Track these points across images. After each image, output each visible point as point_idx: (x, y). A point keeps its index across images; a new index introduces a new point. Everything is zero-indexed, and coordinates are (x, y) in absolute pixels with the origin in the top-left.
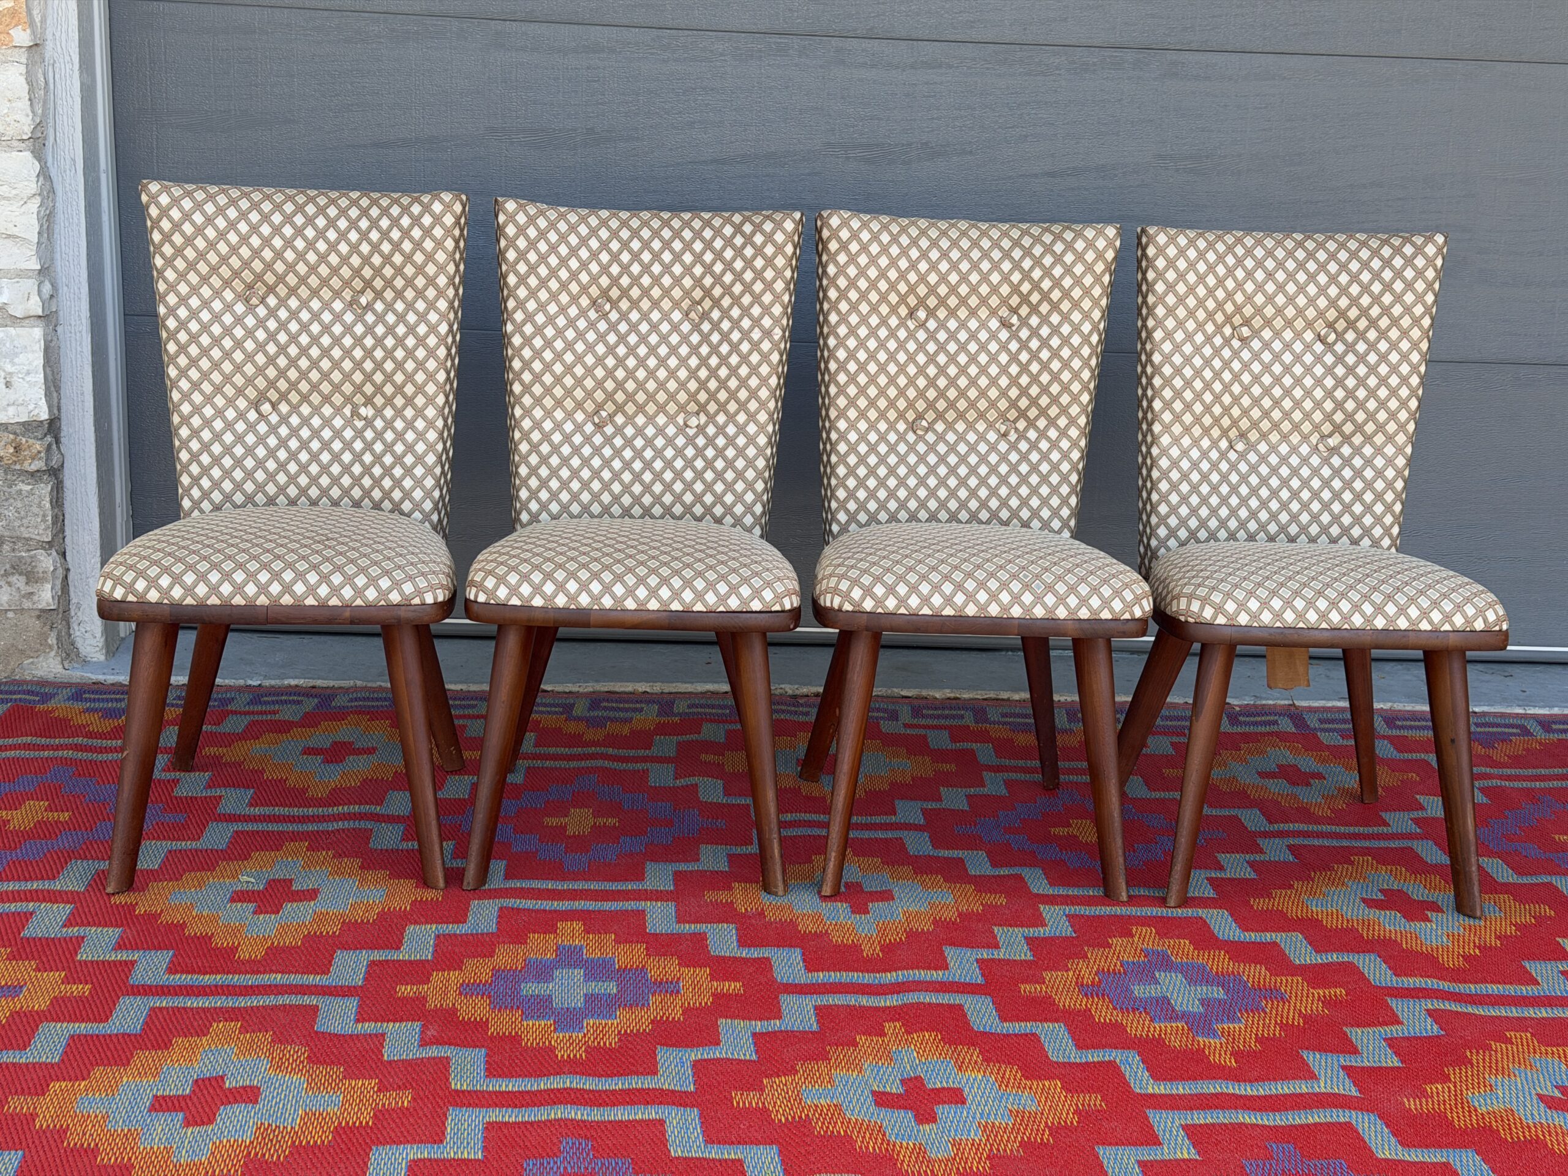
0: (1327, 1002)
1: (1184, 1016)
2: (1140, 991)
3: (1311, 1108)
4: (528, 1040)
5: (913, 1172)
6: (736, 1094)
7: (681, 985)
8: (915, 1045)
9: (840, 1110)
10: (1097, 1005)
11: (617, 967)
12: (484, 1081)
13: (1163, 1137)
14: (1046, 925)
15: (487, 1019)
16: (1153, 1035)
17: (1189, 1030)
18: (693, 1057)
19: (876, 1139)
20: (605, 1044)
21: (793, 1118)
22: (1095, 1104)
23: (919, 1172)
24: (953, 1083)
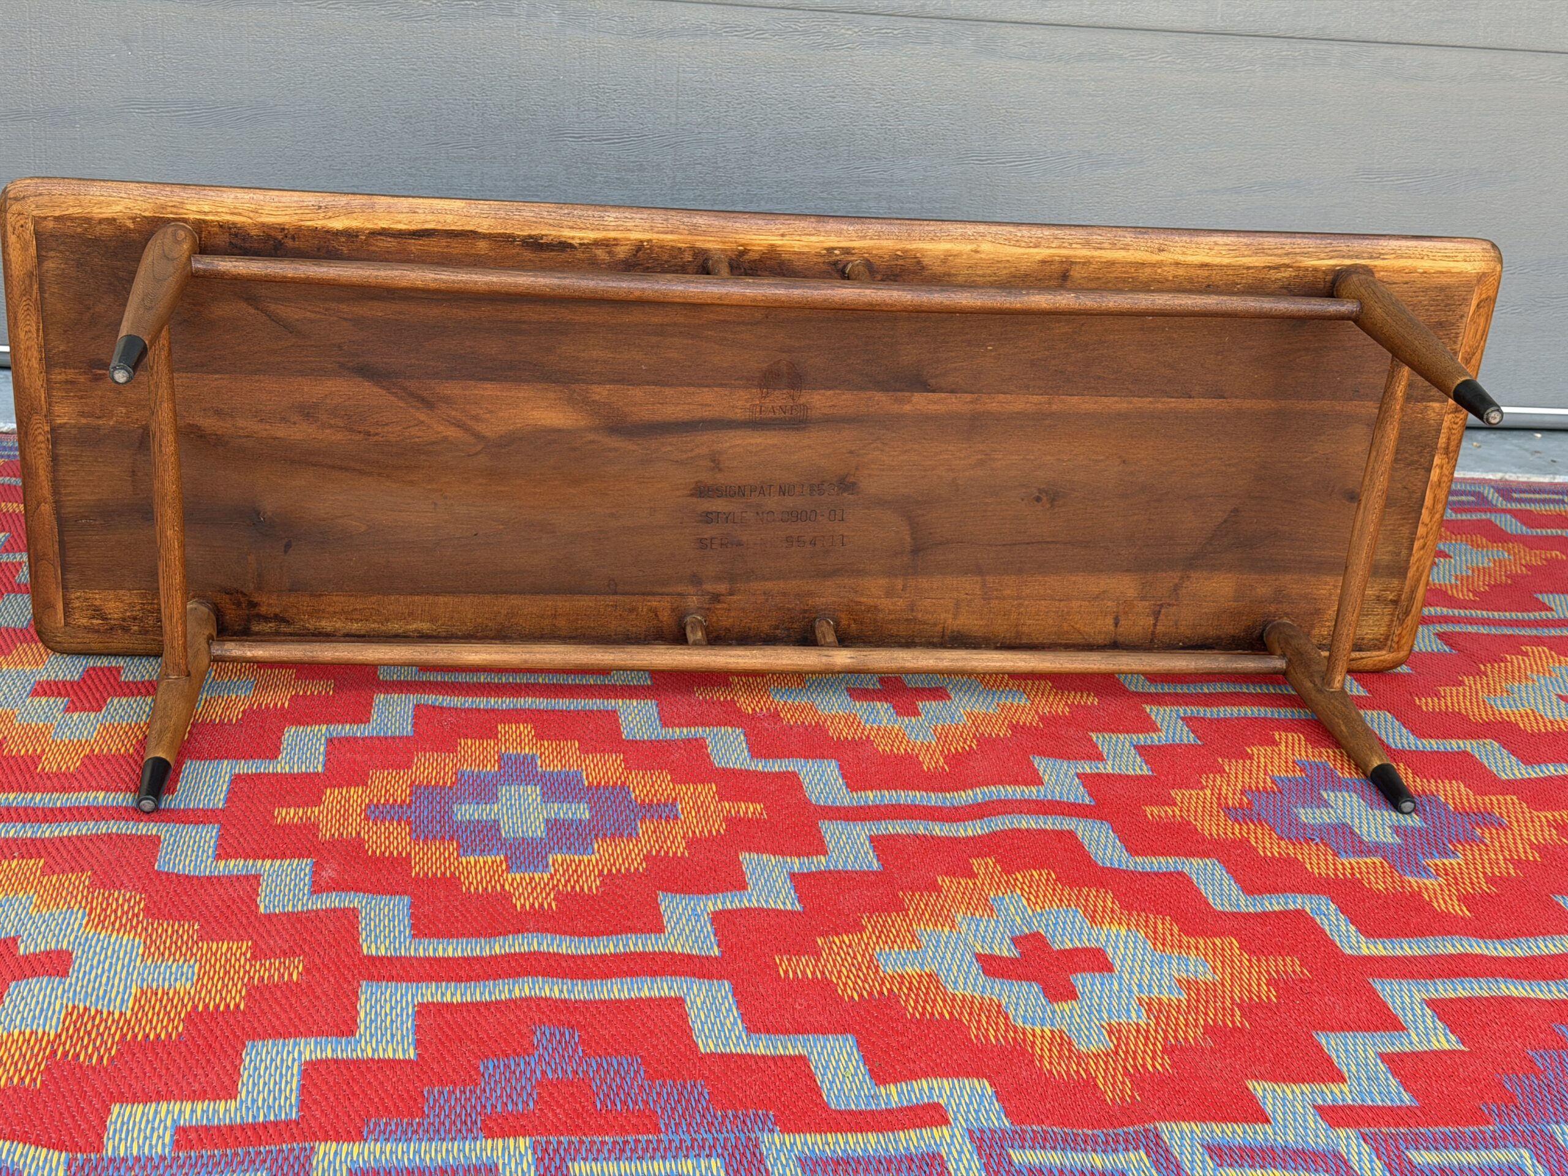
0: (1562, 829)
1: (1376, 849)
4: (471, 883)
5: (1059, 1073)
6: (781, 960)
7: (680, 807)
8: (1022, 889)
9: (938, 981)
10: (1255, 833)
11: (586, 783)
12: (410, 943)
13: (1406, 1017)
14: (1160, 730)
15: (409, 854)
16: (1344, 874)
17: (1390, 867)
18: (711, 907)
19: (997, 1024)
20: (582, 888)
21: (870, 994)
22: (1294, 971)
23: (1068, 1073)
24: (1089, 940)
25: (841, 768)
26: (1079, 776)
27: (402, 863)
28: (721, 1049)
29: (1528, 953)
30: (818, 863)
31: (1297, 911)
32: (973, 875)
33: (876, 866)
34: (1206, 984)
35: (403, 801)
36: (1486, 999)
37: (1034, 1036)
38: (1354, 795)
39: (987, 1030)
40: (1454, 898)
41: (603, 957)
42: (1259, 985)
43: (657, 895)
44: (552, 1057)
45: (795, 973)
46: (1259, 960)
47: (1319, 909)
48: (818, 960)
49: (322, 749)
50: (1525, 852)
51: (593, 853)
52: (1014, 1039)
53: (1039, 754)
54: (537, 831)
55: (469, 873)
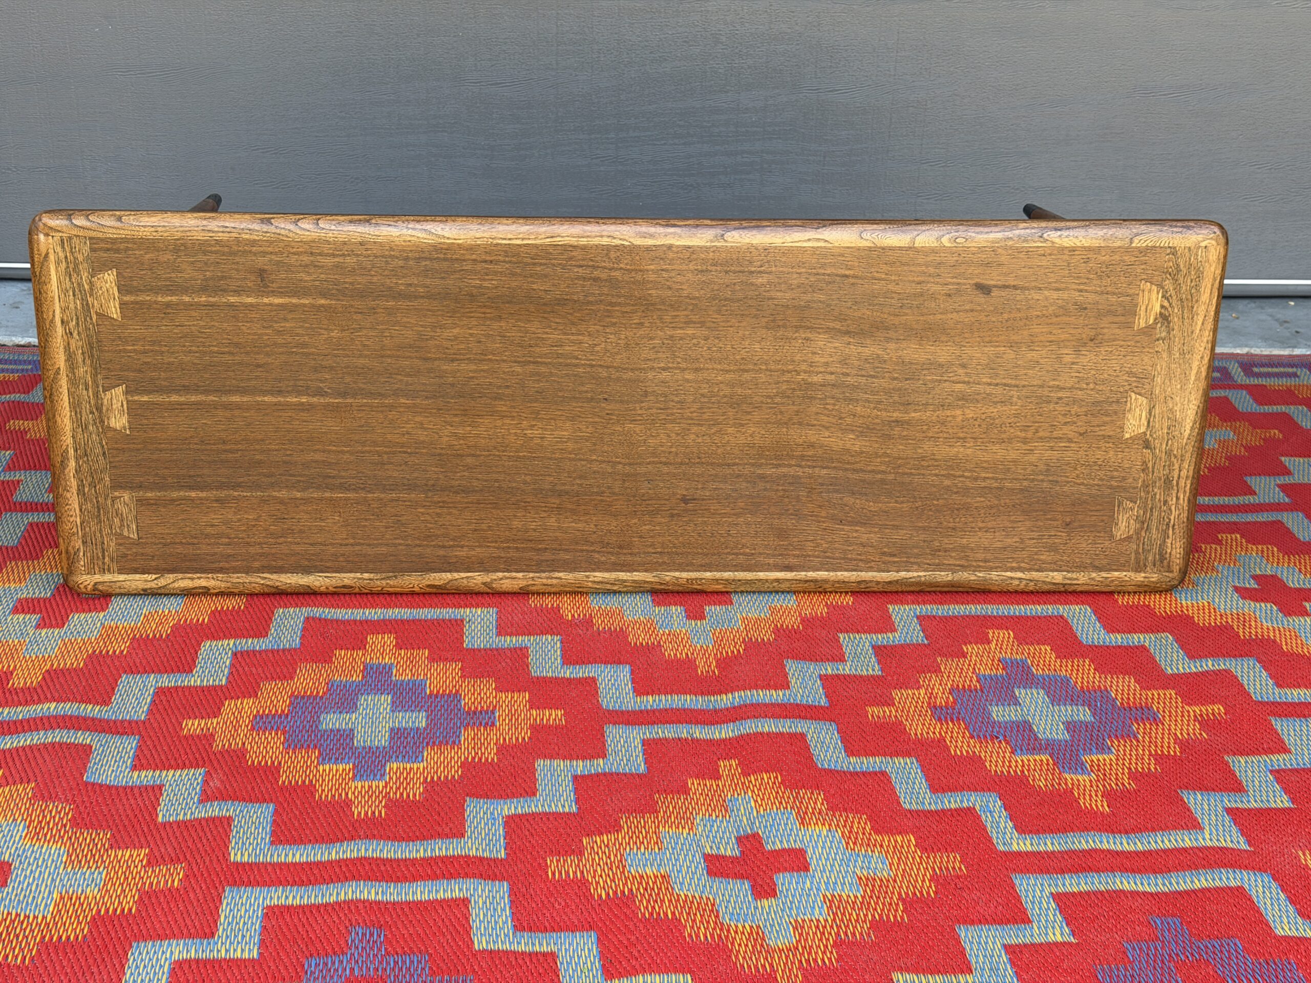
0: (1205, 723)
1: (1049, 746)
2: (1000, 713)
3: (1197, 868)
4: (323, 791)
5: (749, 967)
6: (552, 861)
7: (497, 714)
8: (753, 791)
9: (668, 883)
10: (952, 732)
11: (428, 692)
12: (268, 849)
13: (1033, 911)
14: (895, 630)
15: (280, 763)
16: (1015, 772)
17: (1054, 764)
18: (506, 812)
19: (708, 922)
20: (408, 795)
21: (615, 893)
22: (954, 868)
23: (756, 967)
24: (795, 841)
25: (632, 672)
26: (821, 677)
27: (273, 771)
28: (491, 946)
29: (1147, 847)
30: (599, 766)
31: (969, 809)
32: (718, 777)
33: (642, 769)
34: (881, 880)
35: (283, 711)
36: (1102, 893)
37: (736, 932)
38: (1042, 692)
39: (699, 928)
40: (1100, 794)
41: (414, 861)
42: (924, 881)
43: (465, 801)
44: (360, 955)
45: (560, 873)
46: (928, 857)
47: (987, 806)
48: (580, 860)
49: (228, 663)
50: (1169, 747)
51: (423, 761)
52: (720, 936)
53: (793, 658)
54: (382, 740)
55: (323, 780)
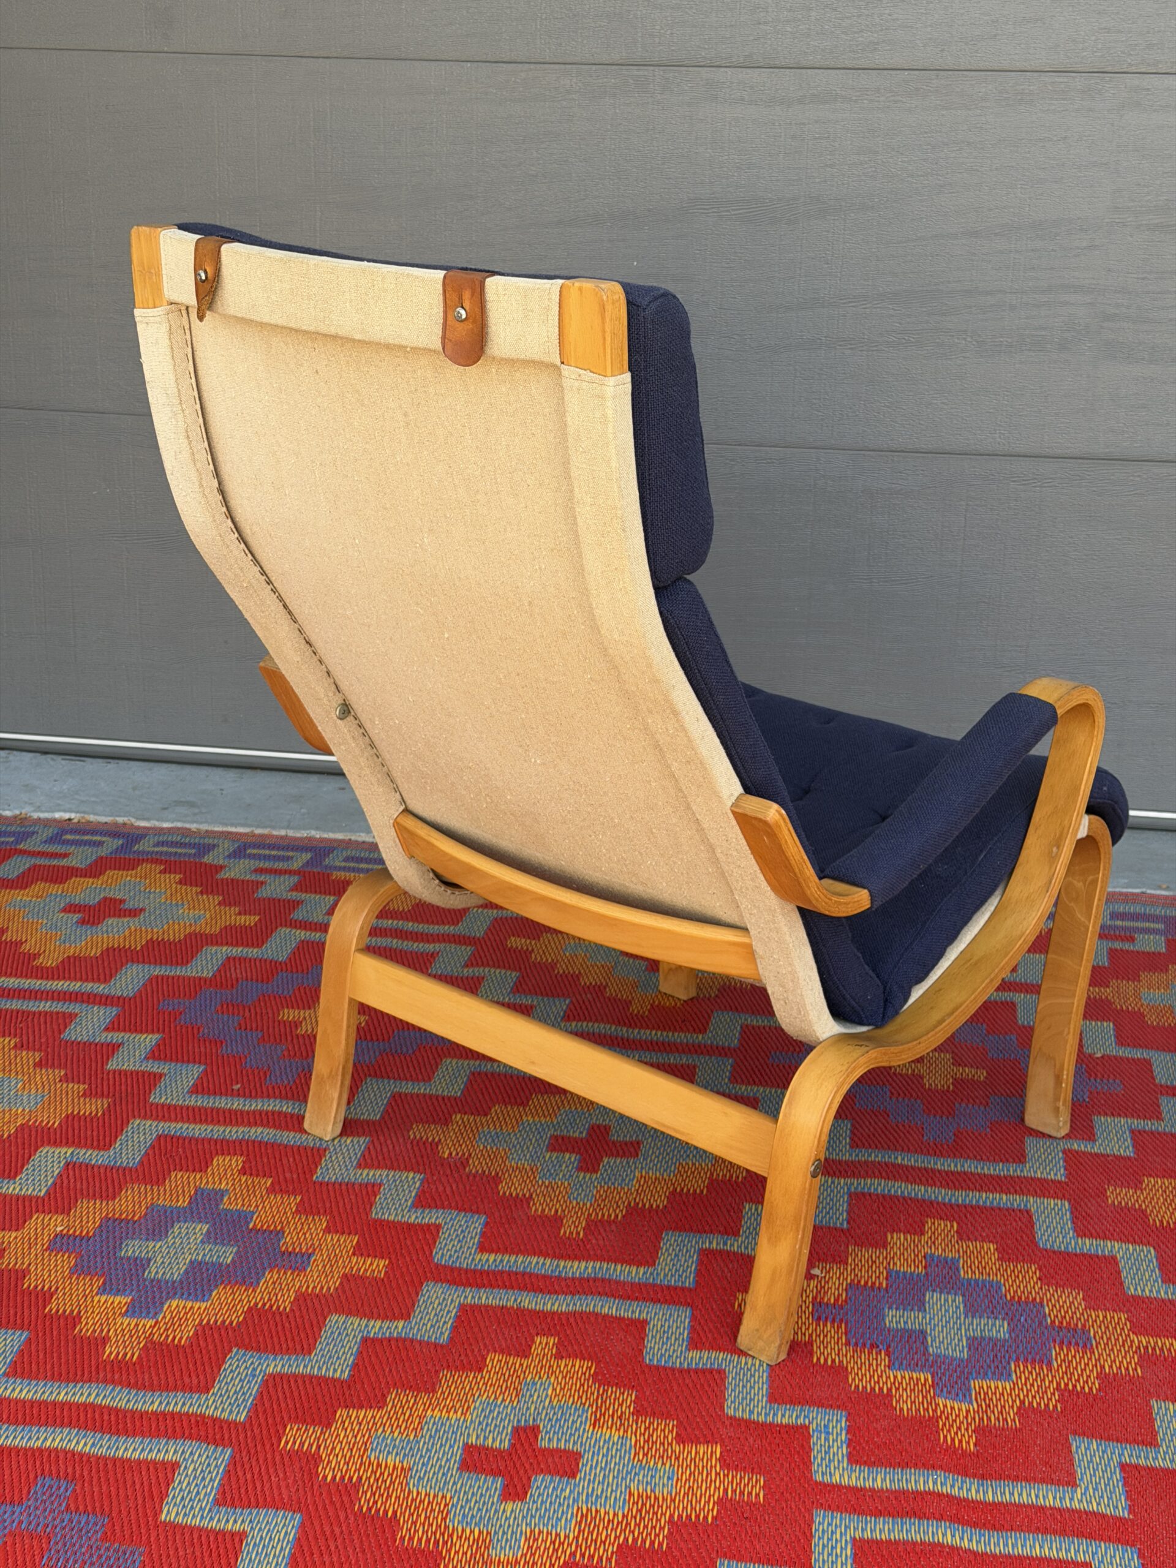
0: (1147, 1357)
1: (935, 1363)
4: (87, 1324)
6: (291, 1429)
7: (313, 1259)
8: (557, 1377)
9: (406, 1477)
10: (826, 1335)
11: (251, 1226)
13: (820, 1555)
15: (57, 1288)
17: (933, 1385)
18: (271, 1370)
19: (431, 1524)
20: (174, 1338)
21: (342, 1478)
22: (750, 1494)
25: (486, 1225)
26: (702, 1253)
27: (46, 1297)
28: (179, 1519)
29: (998, 1499)
30: (397, 1328)
31: (802, 1427)
33: (444, 1338)
34: (656, 1498)
35: (88, 1233)
36: (914, 1543)
37: (460, 1537)
38: (959, 1299)
39: (417, 1530)
40: (971, 1427)
41: (143, 1414)
42: (707, 1503)
43: (230, 1351)
44: (37, 1508)
45: (295, 1443)
46: (726, 1475)
47: (827, 1426)
48: (323, 1433)
49: (56, 1172)
50: (1086, 1382)
51: (207, 1301)
52: (437, 1542)
53: (676, 1228)
54: (177, 1272)
55: (93, 1312)
